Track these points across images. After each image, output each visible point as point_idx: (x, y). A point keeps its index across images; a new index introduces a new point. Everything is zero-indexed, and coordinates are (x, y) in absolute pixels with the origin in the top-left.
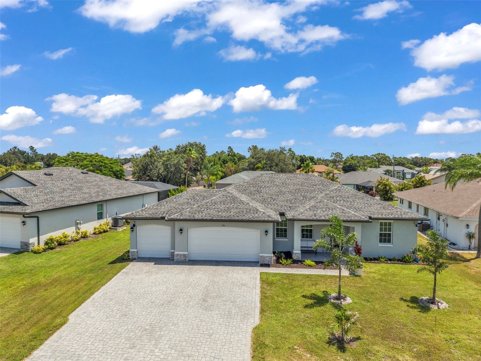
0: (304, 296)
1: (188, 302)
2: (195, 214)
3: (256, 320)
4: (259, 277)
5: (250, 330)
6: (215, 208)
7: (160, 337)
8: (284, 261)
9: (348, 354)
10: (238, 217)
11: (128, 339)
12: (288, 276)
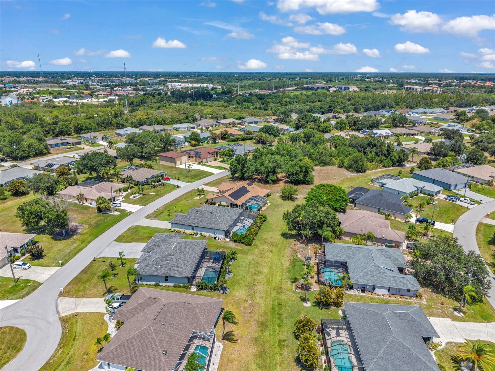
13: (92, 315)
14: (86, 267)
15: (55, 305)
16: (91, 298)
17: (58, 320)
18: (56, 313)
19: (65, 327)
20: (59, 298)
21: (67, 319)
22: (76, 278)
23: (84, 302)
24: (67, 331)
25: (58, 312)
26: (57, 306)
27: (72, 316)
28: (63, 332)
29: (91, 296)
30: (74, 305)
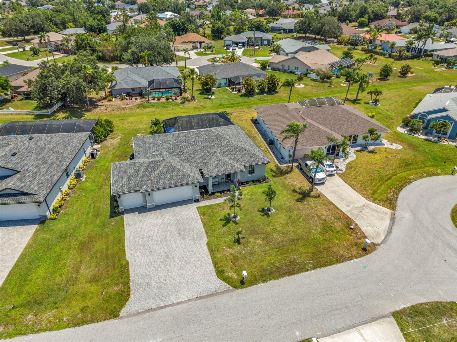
0: (220, 220)
1: (173, 236)
2: (156, 184)
3: (205, 239)
4: (197, 211)
5: (206, 245)
6: (165, 178)
7: (173, 258)
8: (205, 196)
9: (241, 245)
10: (180, 182)
11: (162, 262)
12: (210, 207)
13: (354, 183)
14: (276, 278)
15: (392, 234)
16: (333, 205)
17: (398, 208)
18: (395, 220)
19: (394, 195)
20: (378, 245)
21: (386, 201)
22: (319, 264)
23: (348, 206)
24: (393, 189)
25: (393, 219)
26: (389, 232)
27: (377, 201)
28: (400, 191)
29: (331, 207)
30: (363, 212)
